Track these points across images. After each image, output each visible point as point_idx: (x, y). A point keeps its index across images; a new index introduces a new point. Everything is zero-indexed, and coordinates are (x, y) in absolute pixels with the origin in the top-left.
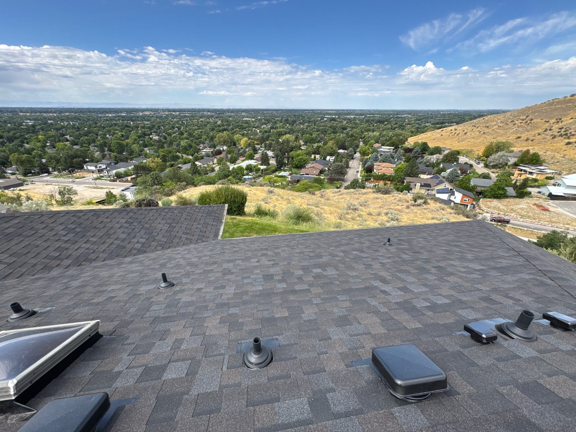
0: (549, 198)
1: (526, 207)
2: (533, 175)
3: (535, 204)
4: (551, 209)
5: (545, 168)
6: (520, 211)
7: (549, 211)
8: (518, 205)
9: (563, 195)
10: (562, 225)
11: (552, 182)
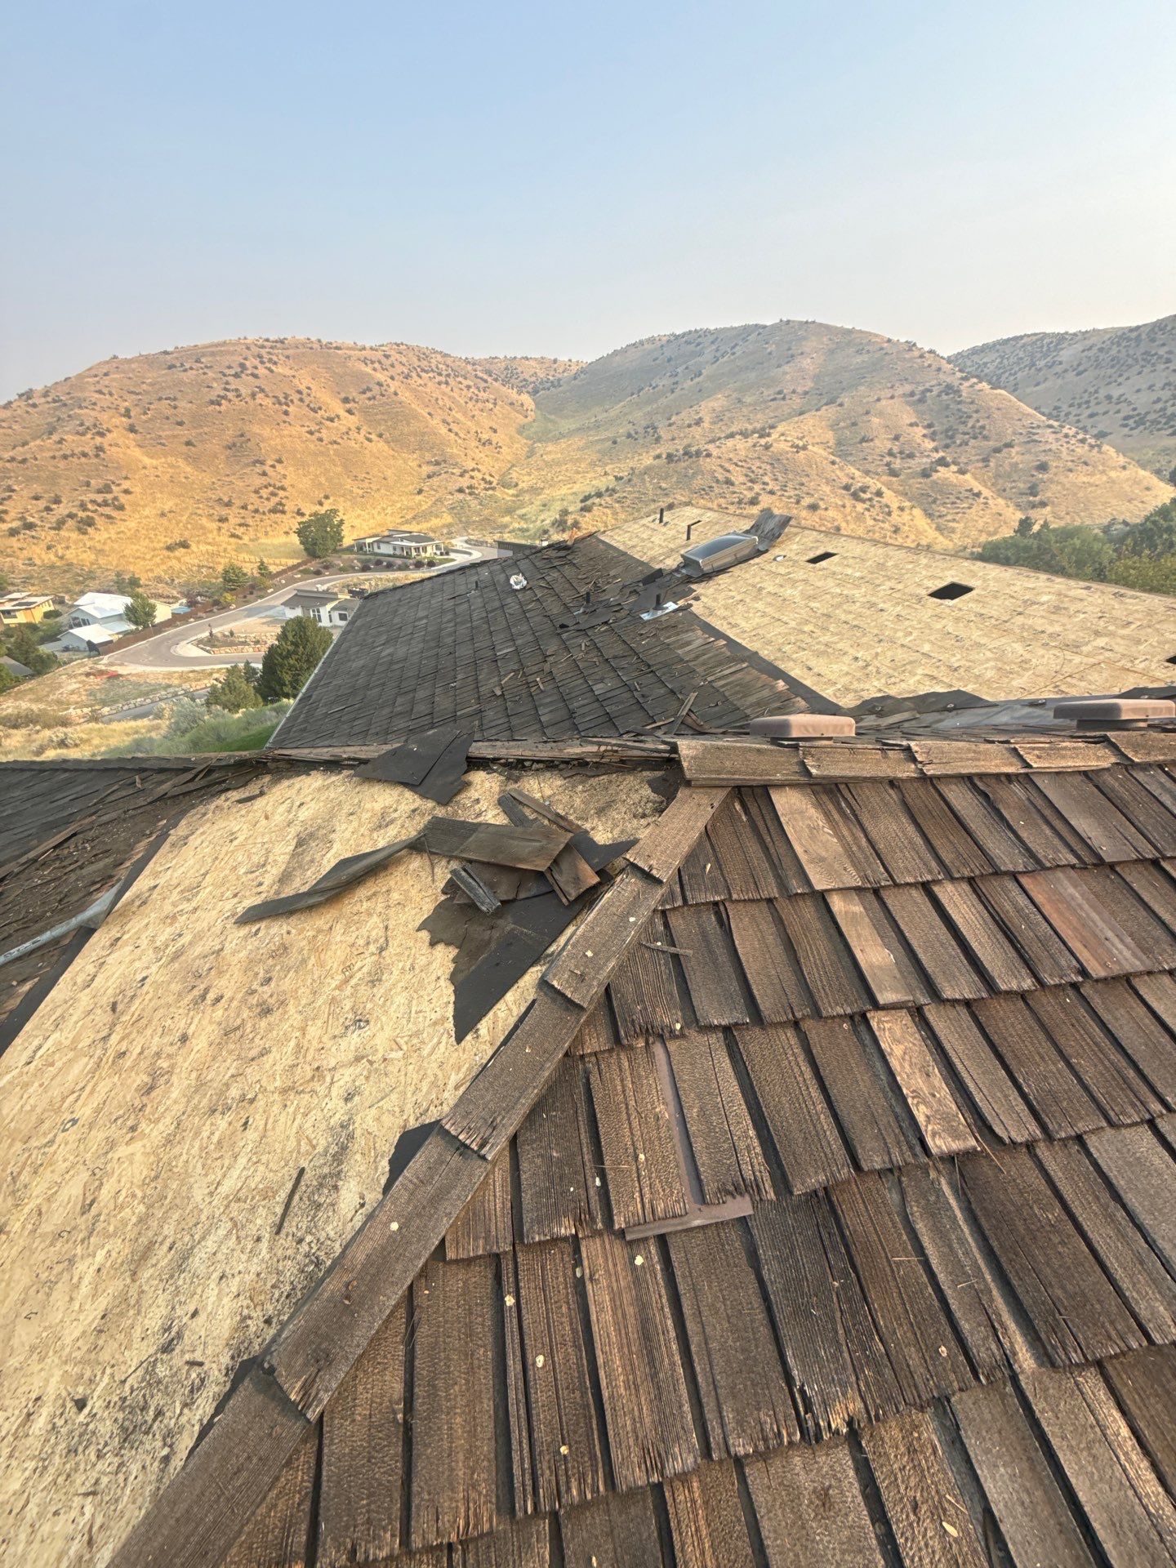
0: (94, 653)
1: (78, 685)
2: (15, 617)
3: (88, 675)
4: (121, 670)
5: (24, 594)
6: (74, 698)
7: (121, 676)
8: (61, 687)
9: (109, 639)
10: (163, 693)
11: (64, 619)
